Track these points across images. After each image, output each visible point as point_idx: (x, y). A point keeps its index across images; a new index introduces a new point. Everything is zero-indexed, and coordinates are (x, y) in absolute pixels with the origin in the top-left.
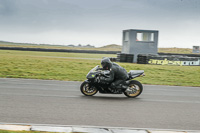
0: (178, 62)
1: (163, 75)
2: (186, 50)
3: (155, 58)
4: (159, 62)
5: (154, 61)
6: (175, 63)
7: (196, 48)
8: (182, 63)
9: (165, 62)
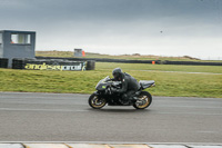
0: (58, 67)
1: (41, 81)
2: (67, 53)
3: (32, 63)
4: (37, 67)
5: (32, 66)
6: (54, 68)
7: (78, 51)
8: (63, 67)
9: (44, 67)
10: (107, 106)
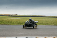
10: (27, 28)
